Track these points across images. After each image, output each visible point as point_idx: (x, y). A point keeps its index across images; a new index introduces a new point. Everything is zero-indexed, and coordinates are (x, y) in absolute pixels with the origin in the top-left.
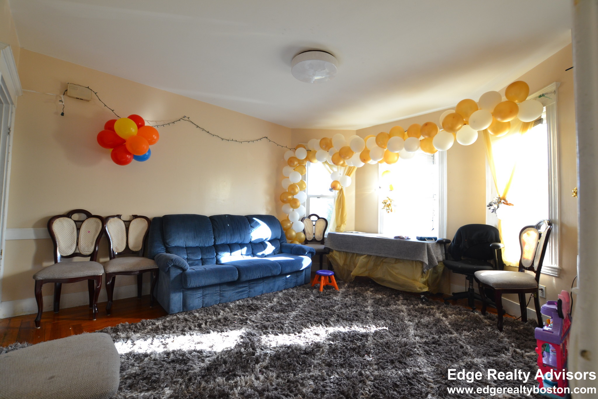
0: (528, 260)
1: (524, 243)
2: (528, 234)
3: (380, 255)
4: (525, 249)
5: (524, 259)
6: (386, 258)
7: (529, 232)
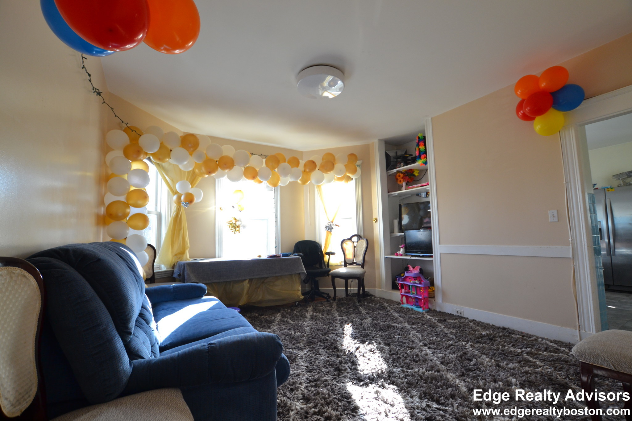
0: (350, 259)
1: (345, 249)
2: (346, 244)
3: (263, 276)
4: (347, 253)
5: (347, 259)
6: (267, 278)
7: (347, 242)
